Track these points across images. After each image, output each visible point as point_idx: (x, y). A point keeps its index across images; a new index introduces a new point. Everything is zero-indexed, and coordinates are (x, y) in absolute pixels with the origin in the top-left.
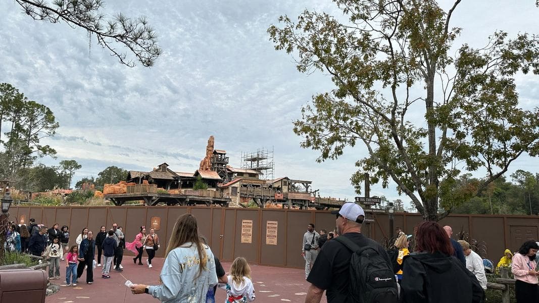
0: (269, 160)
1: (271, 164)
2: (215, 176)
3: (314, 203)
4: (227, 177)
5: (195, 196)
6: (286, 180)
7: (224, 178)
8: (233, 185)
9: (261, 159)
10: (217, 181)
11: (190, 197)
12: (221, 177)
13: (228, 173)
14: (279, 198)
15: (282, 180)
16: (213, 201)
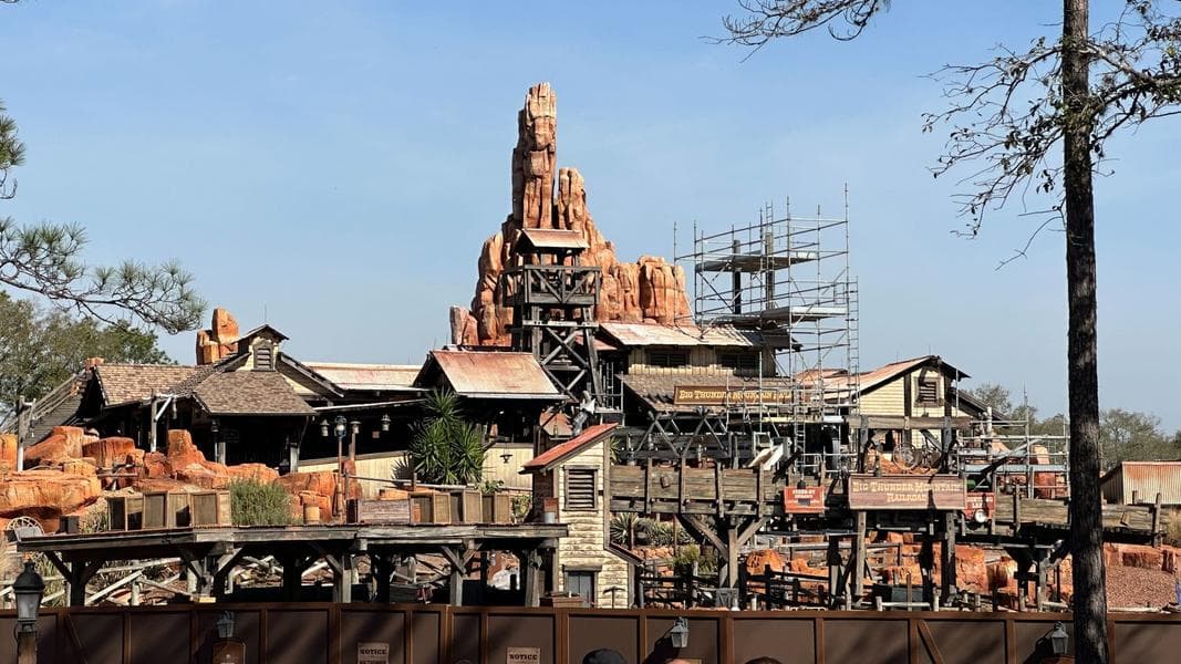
0: (830, 270)
1: (840, 289)
2: (526, 378)
3: (987, 524)
4: (597, 376)
5: (397, 525)
6: (931, 375)
7: (578, 391)
8: (577, 461)
9: (783, 263)
10: (535, 406)
11: (374, 533)
12: (561, 377)
13: (602, 354)
14: (804, 509)
15: (906, 374)
16: (477, 541)
